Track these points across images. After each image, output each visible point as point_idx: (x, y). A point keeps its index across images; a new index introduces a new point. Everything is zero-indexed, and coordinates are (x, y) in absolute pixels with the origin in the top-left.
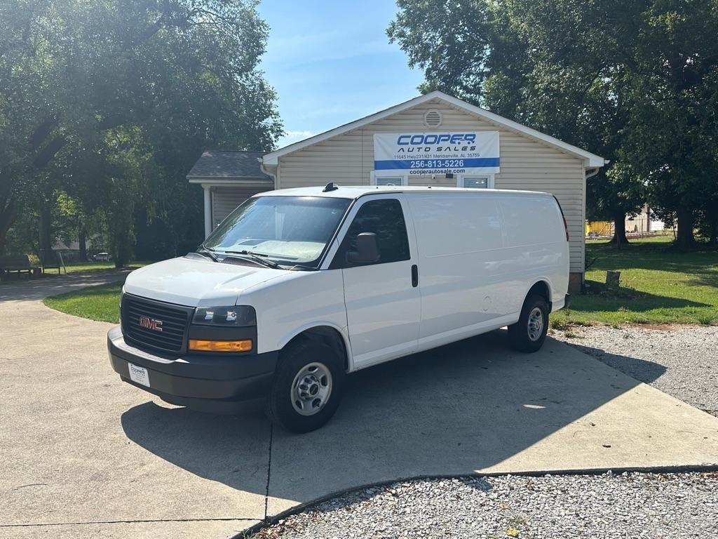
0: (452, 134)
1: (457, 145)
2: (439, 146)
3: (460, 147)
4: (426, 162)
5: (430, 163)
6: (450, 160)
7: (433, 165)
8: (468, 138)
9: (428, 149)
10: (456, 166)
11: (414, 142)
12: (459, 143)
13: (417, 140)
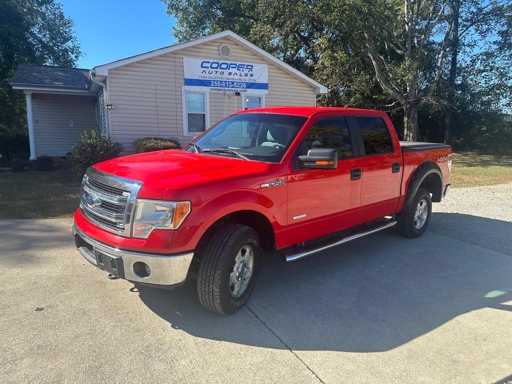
0: (238, 63)
1: (241, 72)
2: (230, 71)
3: (243, 74)
4: (221, 82)
5: (224, 83)
6: (237, 82)
7: (226, 85)
8: (248, 67)
9: (222, 73)
10: (241, 87)
11: (213, 66)
12: (243, 71)
13: (215, 65)
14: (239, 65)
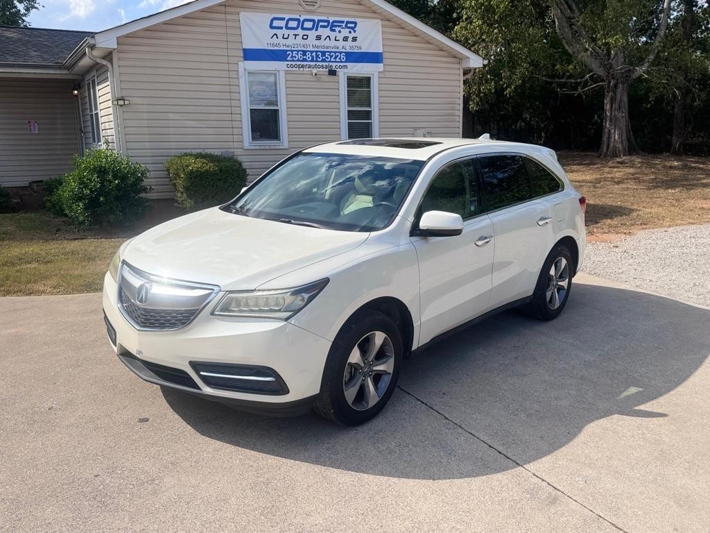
0: (331, 19)
1: (336, 34)
2: (318, 33)
3: (340, 37)
4: (304, 53)
5: (308, 55)
6: (331, 52)
7: (313, 57)
8: (349, 25)
9: (305, 37)
10: (337, 60)
11: (289, 26)
12: (340, 32)
13: (293, 24)
14: (334, 22)
